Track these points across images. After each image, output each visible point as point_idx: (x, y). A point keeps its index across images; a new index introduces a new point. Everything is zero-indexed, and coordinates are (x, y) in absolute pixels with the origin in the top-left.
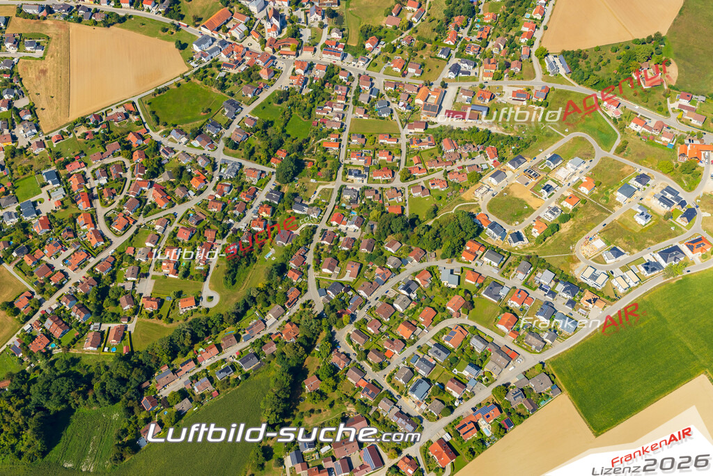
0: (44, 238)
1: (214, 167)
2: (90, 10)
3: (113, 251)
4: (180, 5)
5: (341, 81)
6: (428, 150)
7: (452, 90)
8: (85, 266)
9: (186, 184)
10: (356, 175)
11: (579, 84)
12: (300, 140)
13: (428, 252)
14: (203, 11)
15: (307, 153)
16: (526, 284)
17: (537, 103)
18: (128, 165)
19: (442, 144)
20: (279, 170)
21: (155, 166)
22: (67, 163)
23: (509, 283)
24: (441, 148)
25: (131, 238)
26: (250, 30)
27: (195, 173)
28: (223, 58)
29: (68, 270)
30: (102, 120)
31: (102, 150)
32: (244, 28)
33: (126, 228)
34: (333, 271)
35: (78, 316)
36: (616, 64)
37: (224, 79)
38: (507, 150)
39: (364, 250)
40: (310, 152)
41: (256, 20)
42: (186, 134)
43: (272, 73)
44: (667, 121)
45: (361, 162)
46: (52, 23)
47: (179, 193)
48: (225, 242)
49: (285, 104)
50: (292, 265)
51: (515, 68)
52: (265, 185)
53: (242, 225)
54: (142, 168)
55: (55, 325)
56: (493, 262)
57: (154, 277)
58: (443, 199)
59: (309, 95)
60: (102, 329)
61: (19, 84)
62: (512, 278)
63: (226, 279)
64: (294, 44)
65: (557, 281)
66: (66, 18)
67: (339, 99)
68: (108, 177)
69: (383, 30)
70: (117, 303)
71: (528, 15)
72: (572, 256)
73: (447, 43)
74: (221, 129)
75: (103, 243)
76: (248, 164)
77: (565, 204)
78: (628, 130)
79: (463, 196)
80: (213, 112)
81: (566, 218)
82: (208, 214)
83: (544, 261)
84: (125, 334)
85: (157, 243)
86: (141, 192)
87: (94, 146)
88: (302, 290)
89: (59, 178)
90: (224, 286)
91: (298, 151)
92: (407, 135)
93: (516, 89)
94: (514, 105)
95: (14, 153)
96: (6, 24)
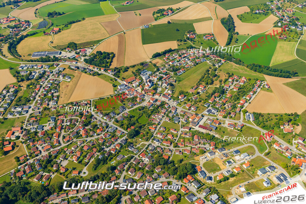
0: (40, 138)
1: (107, 127)
2: (90, 70)
3: (60, 148)
4: (120, 73)
5: (165, 107)
6: (188, 138)
7: (205, 118)
8: (48, 151)
9: (95, 131)
10: (157, 141)
11: (257, 126)
12: (142, 125)
13: (171, 175)
14: (127, 76)
15: (142, 130)
16: (205, 198)
17: (237, 129)
18: (79, 120)
19: (194, 137)
20: (129, 133)
21: (88, 122)
22: (60, 115)
23: (199, 196)
24: (193, 138)
25: (69, 145)
26: (140, 85)
27: (100, 127)
28: (127, 92)
29: (42, 151)
30: (78, 104)
31: (73, 114)
32: (138, 84)
33: (68, 141)
34: (132, 174)
35: (37, 167)
36: (274, 121)
38: (220, 145)
39: (147, 169)
40: (144, 129)
41: (144, 82)
42: (103, 114)
43: (142, 100)
44: (291, 147)
45: (161, 137)
46: (77, 72)
47: (91, 133)
48: (99, 154)
49: (141, 112)
50: (119, 168)
51: (232, 115)
52: (122, 137)
53: (107, 149)
54: (83, 122)
55: (28, 169)
56: (195, 186)
57: (69, 161)
58: (187, 157)
59: (151, 110)
60: (43, 175)
61: (58, 88)
62: (201, 194)
63: (93, 167)
64: (153, 92)
65: (219, 200)
66: (82, 71)
67: (162, 113)
68: (71, 123)
69: (188, 93)
70: (52, 166)
71: (244, 97)
72: (230, 192)
73: (210, 101)
74: (115, 115)
75: (58, 144)
76: (119, 129)
77: (235, 170)
79: (195, 158)
80: (116, 109)
81: (233, 175)
82: (97, 143)
83: (217, 190)
84: (49, 178)
85: (76, 149)
86: (79, 130)
88: (118, 178)
89: (55, 120)
90: (92, 170)
91: (139, 128)
92: (182, 131)
93: (230, 123)
94: (228, 129)
95: (45, 109)
96: (63, 70)
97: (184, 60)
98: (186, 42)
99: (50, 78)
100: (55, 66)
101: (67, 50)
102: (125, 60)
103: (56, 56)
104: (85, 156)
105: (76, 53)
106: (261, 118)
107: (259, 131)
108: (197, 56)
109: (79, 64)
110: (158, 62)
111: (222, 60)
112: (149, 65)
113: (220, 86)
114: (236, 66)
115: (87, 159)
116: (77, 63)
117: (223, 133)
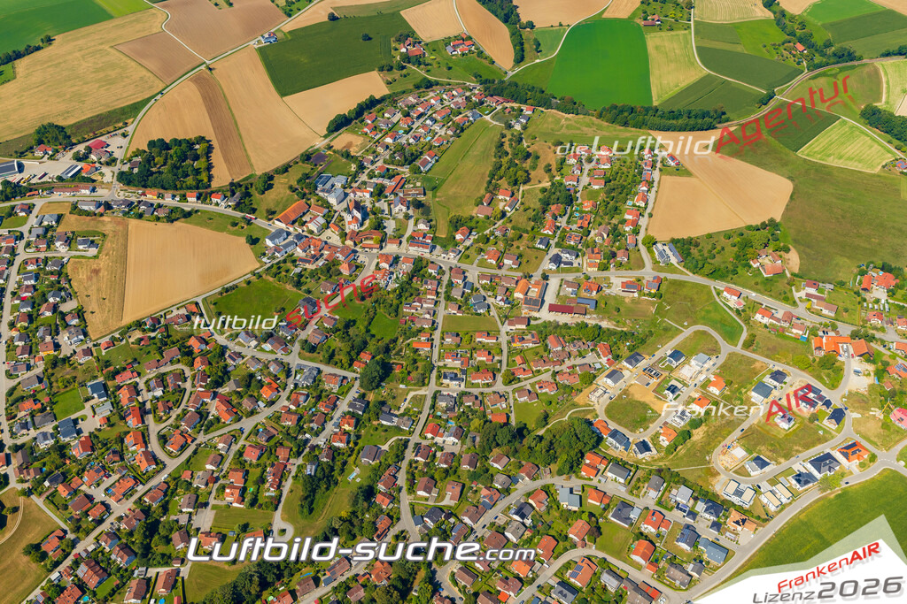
0: (84, 462)
1: (288, 374)
2: (152, 205)
3: (166, 476)
4: (252, 198)
5: (430, 274)
6: (532, 348)
7: (554, 283)
8: (131, 495)
9: (256, 394)
10: (452, 379)
11: (694, 274)
12: (387, 340)
13: (542, 468)
14: (278, 203)
15: (394, 355)
16: (660, 503)
17: (649, 294)
18: (188, 373)
19: (548, 342)
20: (363, 376)
21: (220, 374)
22: (117, 372)
23: (640, 503)
24: (547, 346)
25: (188, 460)
26: (328, 223)
27: (266, 380)
28: (299, 252)
29: (111, 501)
30: (160, 323)
31: (159, 357)
32: (321, 221)
33: (183, 448)
34: (429, 493)
35: (119, 559)
36: (731, 252)
37: (300, 275)
38: (621, 347)
39: (466, 467)
40: (398, 354)
41: (335, 212)
42: (256, 337)
43: (354, 268)
44: (795, 311)
45: (457, 363)
46: (109, 220)
47: (247, 404)
48: (300, 461)
49: (368, 302)
50: (381, 487)
51: (621, 258)
52: (347, 392)
53: (320, 441)
54: (205, 376)
55: (90, 572)
56: (618, 478)
57: (214, 507)
58: (553, 404)
59: (395, 291)
60: (148, 575)
61: (67, 286)
62: (643, 497)
63: (302, 506)
64: (377, 237)
65: (696, 499)
66: (125, 214)
67: (429, 294)
68: (165, 388)
69: (474, 220)
70: (168, 541)
71: (630, 203)
72: (709, 469)
73: (545, 232)
74: (296, 330)
75: (154, 466)
76: (327, 369)
78: (754, 322)
79: (576, 399)
80: (287, 311)
81: (696, 423)
82: (280, 429)
83: (678, 474)
84: (176, 581)
85: (220, 464)
86: (202, 405)
87: (149, 352)
88: (393, 518)
89: (106, 390)
90: (299, 516)
91: (385, 353)
92: (507, 333)
93: (625, 280)
94: (624, 298)
95: (55, 363)
96: (58, 221)
97: (424, 126)
98: (404, 71)
99: (22, 255)
100: (24, 214)
101: (39, 154)
102: (249, 153)
103: (10, 179)
104: (262, 480)
105: (78, 158)
106: (696, 251)
107: (705, 286)
108: (452, 105)
109: (103, 194)
110: (350, 145)
111: (524, 107)
112: (327, 157)
113: (553, 184)
114: (567, 119)
115: (272, 486)
116: (93, 190)
117: (616, 313)
